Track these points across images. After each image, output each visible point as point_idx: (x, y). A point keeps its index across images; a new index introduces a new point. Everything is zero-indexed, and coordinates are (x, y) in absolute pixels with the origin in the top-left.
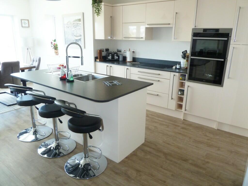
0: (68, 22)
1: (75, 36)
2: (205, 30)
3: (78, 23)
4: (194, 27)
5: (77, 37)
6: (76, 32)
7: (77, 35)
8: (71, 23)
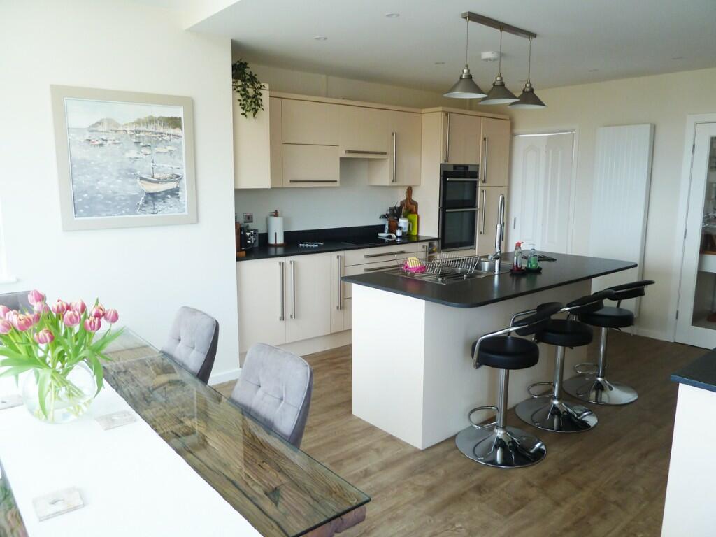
0: (99, 123)
1: (142, 179)
2: (456, 166)
3: (161, 130)
4: (444, 162)
5: (157, 182)
6: (152, 164)
7: (157, 175)
8: (121, 129)
